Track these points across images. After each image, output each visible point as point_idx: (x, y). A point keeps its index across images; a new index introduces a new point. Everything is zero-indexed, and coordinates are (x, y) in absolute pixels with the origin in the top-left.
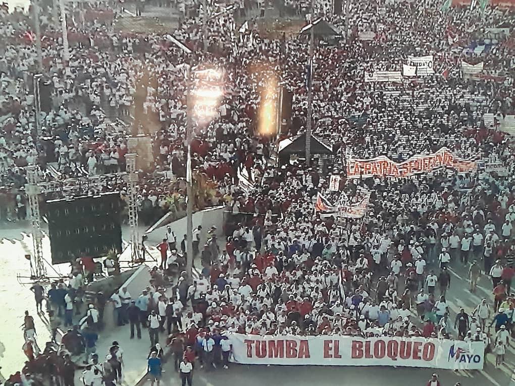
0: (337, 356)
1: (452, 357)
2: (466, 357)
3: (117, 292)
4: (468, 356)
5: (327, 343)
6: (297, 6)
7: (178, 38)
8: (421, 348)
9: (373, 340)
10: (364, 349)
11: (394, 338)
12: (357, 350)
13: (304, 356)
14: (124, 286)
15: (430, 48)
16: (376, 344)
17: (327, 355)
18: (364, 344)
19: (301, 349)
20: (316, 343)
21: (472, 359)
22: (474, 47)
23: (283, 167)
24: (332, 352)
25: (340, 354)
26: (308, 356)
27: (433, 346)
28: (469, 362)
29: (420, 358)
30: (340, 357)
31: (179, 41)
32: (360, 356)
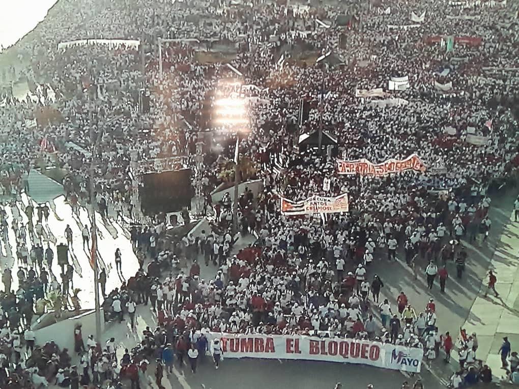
0: (298, 351)
1: (395, 359)
2: (407, 361)
3: (186, 236)
4: (408, 360)
5: (289, 341)
6: (315, 43)
7: (234, 65)
8: (368, 349)
9: (327, 340)
10: (320, 346)
11: (345, 340)
12: (314, 348)
13: (270, 351)
14: (191, 232)
15: (408, 72)
16: (330, 344)
17: (289, 351)
18: (320, 343)
19: (267, 344)
20: (279, 340)
21: (412, 363)
22: (441, 70)
23: (302, 153)
24: (292, 349)
25: (300, 350)
26: (273, 351)
27: (378, 349)
28: (410, 364)
29: (367, 358)
30: (300, 352)
31: (235, 67)
32: (317, 353)
